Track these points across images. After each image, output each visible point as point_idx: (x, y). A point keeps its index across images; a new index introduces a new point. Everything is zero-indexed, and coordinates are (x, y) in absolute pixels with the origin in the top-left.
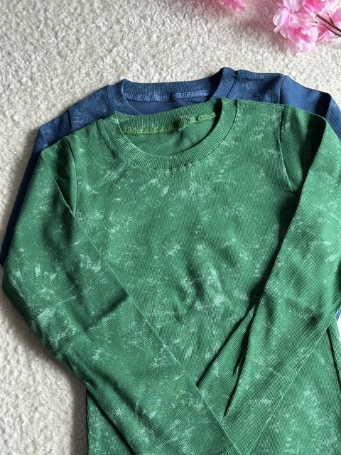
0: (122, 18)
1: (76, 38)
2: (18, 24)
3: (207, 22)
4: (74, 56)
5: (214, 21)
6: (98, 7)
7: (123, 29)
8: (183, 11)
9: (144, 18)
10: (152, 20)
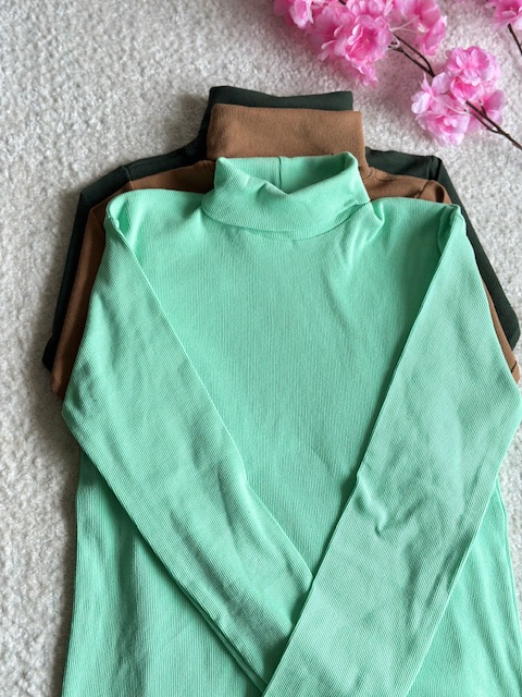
0: (230, 63)
1: (168, 80)
2: (95, 50)
6: (201, 46)
8: (308, 67)
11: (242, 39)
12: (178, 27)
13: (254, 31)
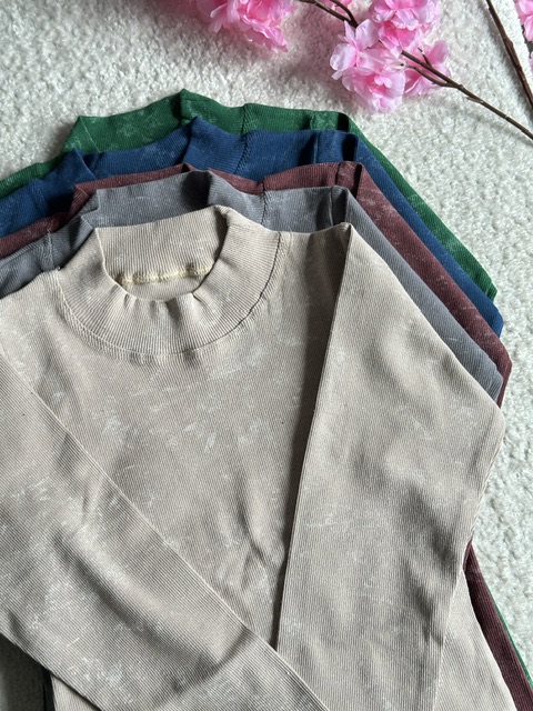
0: (89, 70)
1: (15, 107)
3: (227, 71)
4: (12, 137)
5: (237, 69)
6: (50, 55)
7: (91, 89)
8: (186, 55)
9: (125, 69)
10: (137, 71)
11: (99, 36)
12: (17, 38)
13: (112, 24)
